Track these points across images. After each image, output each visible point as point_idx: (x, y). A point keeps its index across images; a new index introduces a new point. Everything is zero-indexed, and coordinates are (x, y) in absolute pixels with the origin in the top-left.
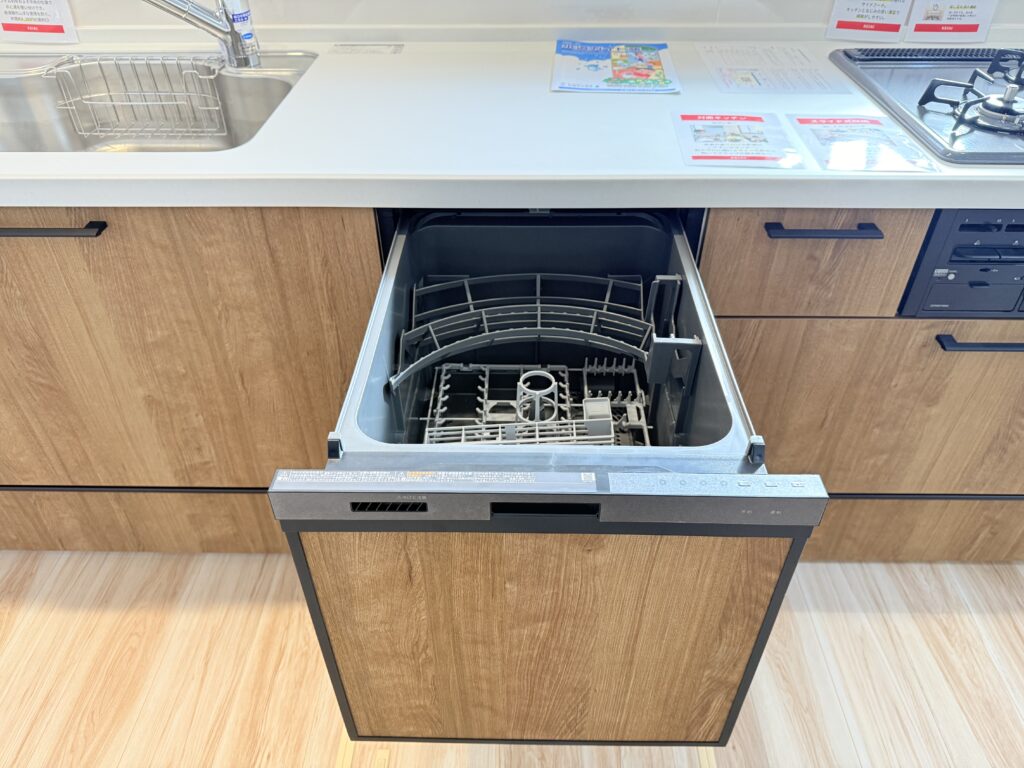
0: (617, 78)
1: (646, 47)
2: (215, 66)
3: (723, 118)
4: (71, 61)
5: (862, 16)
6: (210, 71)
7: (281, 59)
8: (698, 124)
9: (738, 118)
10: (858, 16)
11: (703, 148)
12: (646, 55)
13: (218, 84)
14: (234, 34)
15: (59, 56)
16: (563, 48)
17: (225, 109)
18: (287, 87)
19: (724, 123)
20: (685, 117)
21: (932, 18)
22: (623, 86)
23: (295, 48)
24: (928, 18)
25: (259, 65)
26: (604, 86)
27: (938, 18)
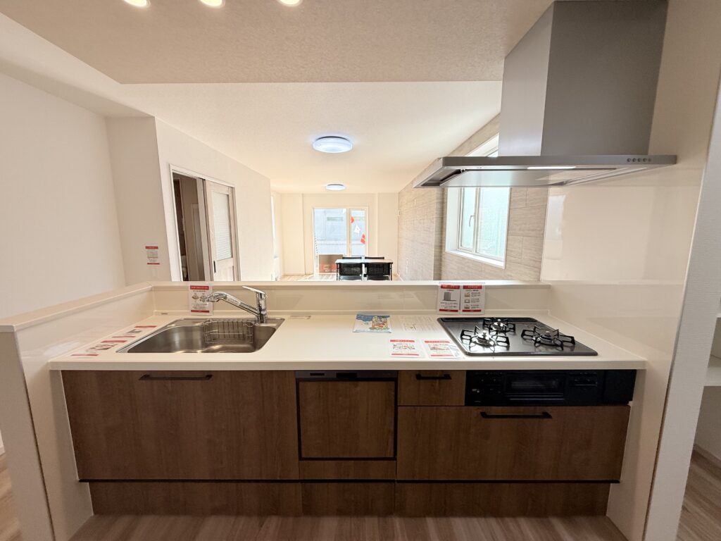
0: (373, 328)
1: (383, 317)
2: (253, 323)
3: (403, 341)
4: (209, 321)
6: (251, 324)
7: (273, 320)
8: (395, 343)
9: (407, 341)
11: (395, 351)
12: (383, 319)
13: (254, 328)
14: (260, 314)
15: (206, 319)
16: (359, 317)
17: (254, 335)
18: (274, 330)
19: (403, 343)
20: (392, 341)
21: (467, 308)
22: (375, 330)
23: (278, 317)
24: (465, 308)
25: (266, 323)
26: (369, 330)
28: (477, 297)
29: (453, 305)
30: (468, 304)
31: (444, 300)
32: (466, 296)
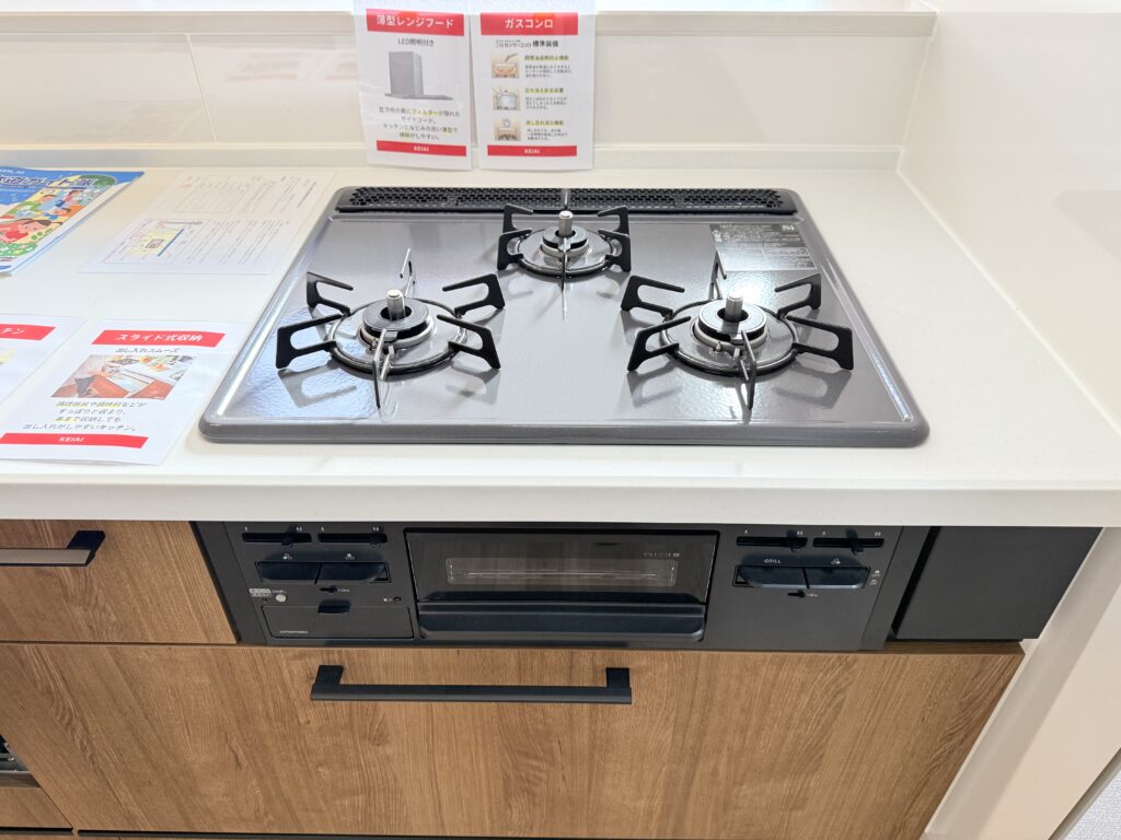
5: (407, 135)
10: (402, 135)
21: (507, 137)
24: (501, 138)
27: (514, 138)
28: (554, 80)
29: (441, 122)
30: (513, 116)
31: (395, 92)
32: (500, 74)
